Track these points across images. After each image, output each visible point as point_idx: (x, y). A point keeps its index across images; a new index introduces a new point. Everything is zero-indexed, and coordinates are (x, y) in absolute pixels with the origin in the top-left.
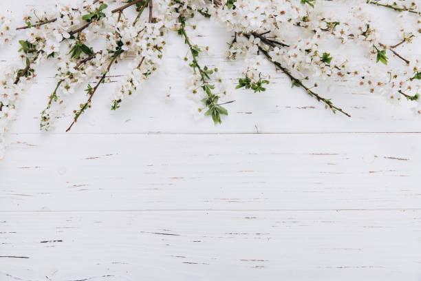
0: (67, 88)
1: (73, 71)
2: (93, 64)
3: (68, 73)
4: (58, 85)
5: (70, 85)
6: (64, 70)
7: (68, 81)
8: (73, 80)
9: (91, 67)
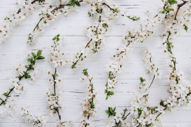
0: (45, 22)
1: (50, 14)
2: (61, 11)
3: (47, 14)
4: (40, 20)
5: (46, 21)
6: (45, 13)
7: (46, 19)
8: (49, 18)
9: (60, 13)
